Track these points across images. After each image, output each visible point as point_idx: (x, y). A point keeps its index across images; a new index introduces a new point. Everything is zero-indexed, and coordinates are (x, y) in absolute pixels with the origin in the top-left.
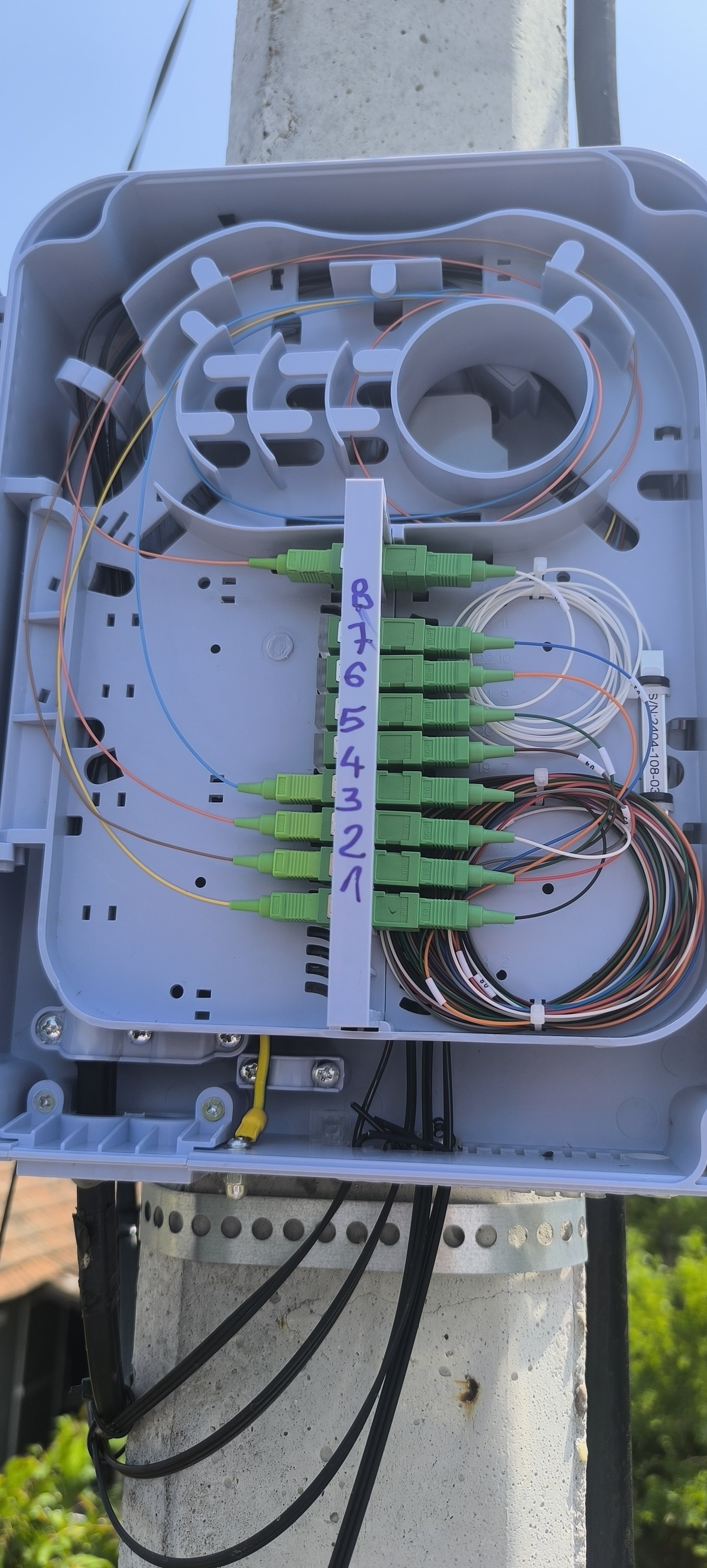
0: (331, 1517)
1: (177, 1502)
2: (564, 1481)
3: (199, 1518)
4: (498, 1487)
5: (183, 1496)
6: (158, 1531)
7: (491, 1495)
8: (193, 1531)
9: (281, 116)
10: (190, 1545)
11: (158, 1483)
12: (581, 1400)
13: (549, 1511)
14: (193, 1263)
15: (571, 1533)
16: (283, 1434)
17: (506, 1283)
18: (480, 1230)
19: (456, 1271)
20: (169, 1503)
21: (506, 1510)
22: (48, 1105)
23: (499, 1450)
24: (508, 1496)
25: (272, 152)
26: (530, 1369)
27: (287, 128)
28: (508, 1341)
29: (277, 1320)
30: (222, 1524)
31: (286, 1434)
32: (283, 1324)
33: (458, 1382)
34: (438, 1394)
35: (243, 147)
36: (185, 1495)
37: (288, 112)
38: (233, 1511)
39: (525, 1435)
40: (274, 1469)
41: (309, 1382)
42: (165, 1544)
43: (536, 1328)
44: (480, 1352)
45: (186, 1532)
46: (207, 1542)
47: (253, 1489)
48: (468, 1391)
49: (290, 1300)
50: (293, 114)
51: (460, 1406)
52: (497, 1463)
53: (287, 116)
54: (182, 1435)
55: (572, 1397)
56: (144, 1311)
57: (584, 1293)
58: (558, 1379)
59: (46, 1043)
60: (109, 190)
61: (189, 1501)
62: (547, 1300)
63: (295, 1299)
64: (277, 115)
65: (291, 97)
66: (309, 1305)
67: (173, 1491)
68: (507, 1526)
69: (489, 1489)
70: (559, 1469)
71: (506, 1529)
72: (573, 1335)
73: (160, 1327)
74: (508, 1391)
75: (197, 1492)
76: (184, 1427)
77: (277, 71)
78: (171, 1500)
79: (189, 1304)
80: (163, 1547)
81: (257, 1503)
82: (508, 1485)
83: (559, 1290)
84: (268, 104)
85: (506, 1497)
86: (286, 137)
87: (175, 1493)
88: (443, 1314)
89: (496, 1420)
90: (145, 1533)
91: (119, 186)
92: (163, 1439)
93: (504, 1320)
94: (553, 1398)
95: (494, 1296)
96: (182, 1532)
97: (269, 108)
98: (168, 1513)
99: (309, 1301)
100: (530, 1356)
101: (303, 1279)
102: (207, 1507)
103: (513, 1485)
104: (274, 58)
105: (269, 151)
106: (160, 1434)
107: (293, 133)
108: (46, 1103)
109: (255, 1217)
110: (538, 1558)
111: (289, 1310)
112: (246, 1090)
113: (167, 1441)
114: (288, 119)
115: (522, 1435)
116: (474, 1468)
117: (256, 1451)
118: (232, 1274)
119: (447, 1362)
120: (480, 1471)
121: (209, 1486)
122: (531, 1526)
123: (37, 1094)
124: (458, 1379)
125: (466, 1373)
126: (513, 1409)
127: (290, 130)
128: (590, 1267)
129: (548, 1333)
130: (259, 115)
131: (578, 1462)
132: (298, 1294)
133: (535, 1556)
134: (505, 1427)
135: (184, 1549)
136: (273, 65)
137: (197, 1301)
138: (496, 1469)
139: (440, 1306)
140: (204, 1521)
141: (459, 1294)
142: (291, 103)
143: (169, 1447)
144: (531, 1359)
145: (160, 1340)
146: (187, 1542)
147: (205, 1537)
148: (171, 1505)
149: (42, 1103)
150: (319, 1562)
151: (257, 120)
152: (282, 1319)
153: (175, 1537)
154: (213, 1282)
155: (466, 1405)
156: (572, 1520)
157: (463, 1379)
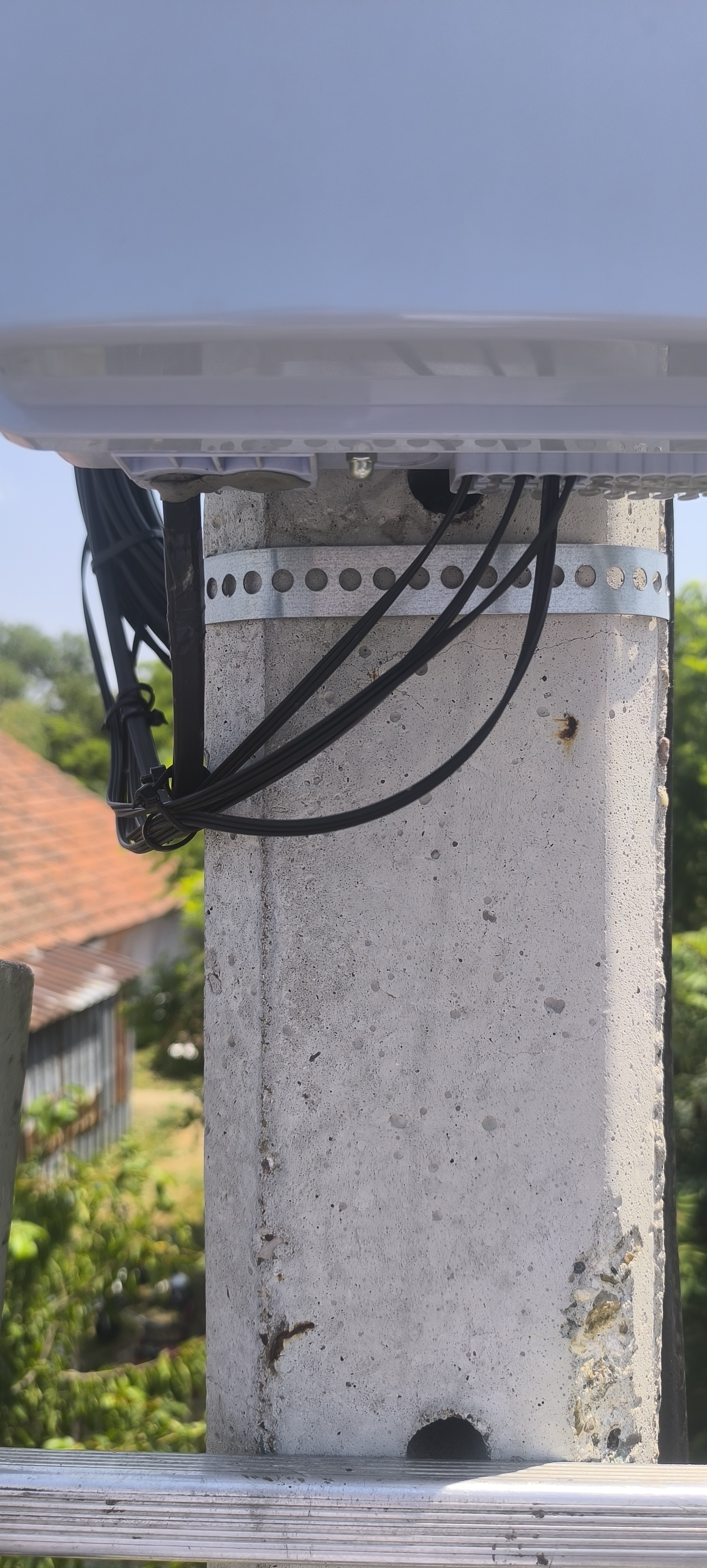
0: (432, 854)
1: (275, 853)
2: (649, 821)
3: (298, 867)
4: (597, 815)
6: (255, 885)
7: (590, 823)
10: (290, 892)
11: (252, 841)
12: (663, 751)
13: (639, 844)
14: (274, 622)
15: (653, 870)
16: (379, 783)
17: (604, 623)
18: (578, 572)
19: (556, 610)
20: (267, 855)
21: (605, 836)
23: (598, 781)
24: (606, 823)
26: (625, 710)
28: (606, 680)
29: (368, 674)
30: (322, 870)
31: (383, 782)
32: (374, 677)
33: (556, 720)
34: (537, 734)
36: (282, 846)
38: (333, 856)
39: (620, 770)
41: (404, 731)
43: (629, 672)
44: (579, 691)
47: (352, 835)
48: (567, 728)
49: (381, 654)
51: (559, 743)
52: (596, 793)
55: (656, 748)
57: (668, 650)
58: (646, 726)
61: (288, 852)
63: (386, 652)
67: (270, 843)
68: (605, 849)
69: (589, 817)
70: (646, 810)
71: (604, 852)
72: (657, 690)
73: (239, 698)
74: (606, 727)
78: (268, 852)
81: (356, 847)
82: (605, 814)
83: (647, 641)
87: (272, 844)
88: (541, 657)
89: (595, 754)
90: (237, 894)
93: (603, 659)
94: (642, 742)
95: (592, 636)
96: (281, 880)
98: (266, 864)
99: (401, 652)
100: (624, 698)
101: (394, 632)
102: (306, 854)
103: (611, 813)
109: (342, 567)
111: (381, 663)
115: (618, 770)
116: (574, 799)
117: (353, 799)
119: (546, 704)
120: (579, 801)
122: (624, 854)
124: (556, 718)
125: (565, 711)
126: (611, 744)
129: (639, 681)
131: (660, 807)
132: (388, 648)
133: (627, 881)
134: (603, 760)
137: (282, 660)
138: (595, 798)
140: (304, 868)
141: (558, 635)
144: (626, 701)
146: (287, 889)
147: (305, 883)
148: (269, 856)
150: (421, 895)
152: (374, 672)
154: (298, 641)
155: (565, 742)
156: (654, 858)
157: (562, 717)
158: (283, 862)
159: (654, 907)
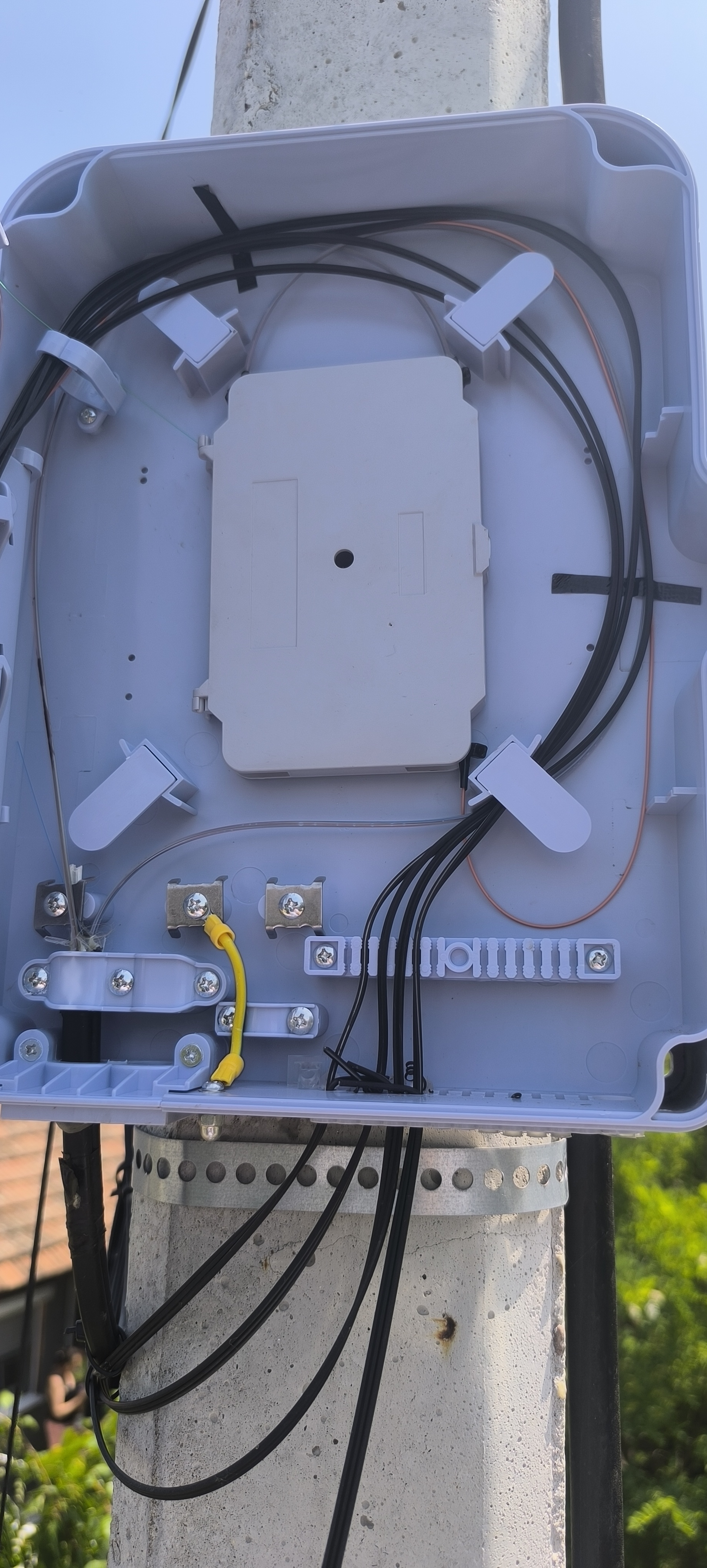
0: (313, 1451)
1: (165, 1437)
2: (542, 1418)
3: (186, 1452)
4: (475, 1422)
5: (171, 1431)
6: (148, 1465)
7: (468, 1430)
8: (181, 1464)
9: (261, 88)
10: (178, 1478)
11: (148, 1418)
12: (559, 1339)
13: (527, 1446)
14: (180, 1207)
15: (549, 1469)
16: (266, 1371)
17: (482, 1224)
18: (456, 1173)
19: (433, 1212)
20: (158, 1438)
21: (483, 1444)
22: (34, 1053)
23: (475, 1386)
24: (485, 1431)
25: (253, 124)
26: (507, 1308)
27: (268, 100)
28: (484, 1281)
29: (261, 1262)
30: (209, 1458)
31: (269, 1371)
32: (266, 1265)
33: (435, 1320)
34: (417, 1332)
35: (227, 119)
36: (173, 1430)
37: (269, 83)
38: (219, 1445)
39: (501, 1371)
40: (259, 1405)
41: (292, 1321)
42: (154, 1477)
43: (513, 1268)
44: (457, 1292)
45: (174, 1466)
46: (194, 1475)
47: (238, 1424)
48: (446, 1329)
49: (273, 1242)
50: (273, 85)
51: (438, 1344)
52: (474, 1398)
53: (268, 88)
54: (170, 1372)
55: (550, 1337)
56: (135, 1256)
57: (562, 1235)
58: (536, 1318)
59: (32, 995)
60: (85, 165)
61: (177, 1436)
62: (525, 1242)
63: (278, 1241)
64: (258, 87)
65: (271, 68)
66: (291, 1247)
68: (483, 1459)
69: (466, 1423)
70: (537, 1406)
71: (482, 1462)
72: (552, 1277)
73: (150, 1270)
74: (485, 1329)
75: (184, 1427)
76: (172, 1365)
77: (258, 43)
78: (159, 1434)
79: (176, 1247)
80: (153, 1480)
81: (242, 1437)
82: (484, 1420)
83: (537, 1233)
84: (249, 77)
85: (483, 1431)
86: (266, 109)
87: (163, 1427)
88: (421, 1255)
89: (473, 1357)
90: (136, 1467)
91: (93, 161)
92: (152, 1377)
93: (481, 1260)
94: (530, 1337)
95: (470, 1238)
96: (170, 1465)
97: (250, 80)
98: (157, 1447)
99: (292, 1243)
100: (506, 1296)
101: (286, 1222)
102: (195, 1440)
103: (490, 1419)
104: (255, 30)
105: (250, 123)
106: (150, 1372)
107: (273, 104)
108: (32, 1051)
109: (239, 1162)
110: (515, 1491)
111: (272, 1252)
112: (226, 1037)
113: (156, 1378)
114: (268, 90)
115: (499, 1372)
116: (451, 1403)
117: (241, 1387)
118: (218, 1218)
119: (424, 1301)
120: (457, 1406)
121: (196, 1422)
122: (507, 1459)
123: (24, 1043)
124: (436, 1318)
125: (444, 1312)
126: (490, 1346)
127: (271, 101)
128: (569, 1210)
129: (526, 1274)
130: (241, 88)
131: (556, 1399)
132: (281, 1237)
133: (512, 1489)
134: (481, 1363)
135: (172, 1482)
136: (253, 38)
137: (184, 1244)
138: (472, 1404)
139: (418, 1248)
140: (192, 1455)
141: (437, 1235)
142: (272, 75)
143: (157, 1384)
144: (508, 1299)
145: (150, 1282)
146: (175, 1475)
147: (193, 1469)
148: (160, 1439)
149: (28, 1052)
150: (302, 1494)
151: (239, 93)
152: (266, 1260)
153: (163, 1471)
154: (199, 1226)
155: (443, 1343)
156: (551, 1455)
157: (441, 1317)
158: (172, 1446)
159: (549, 1510)
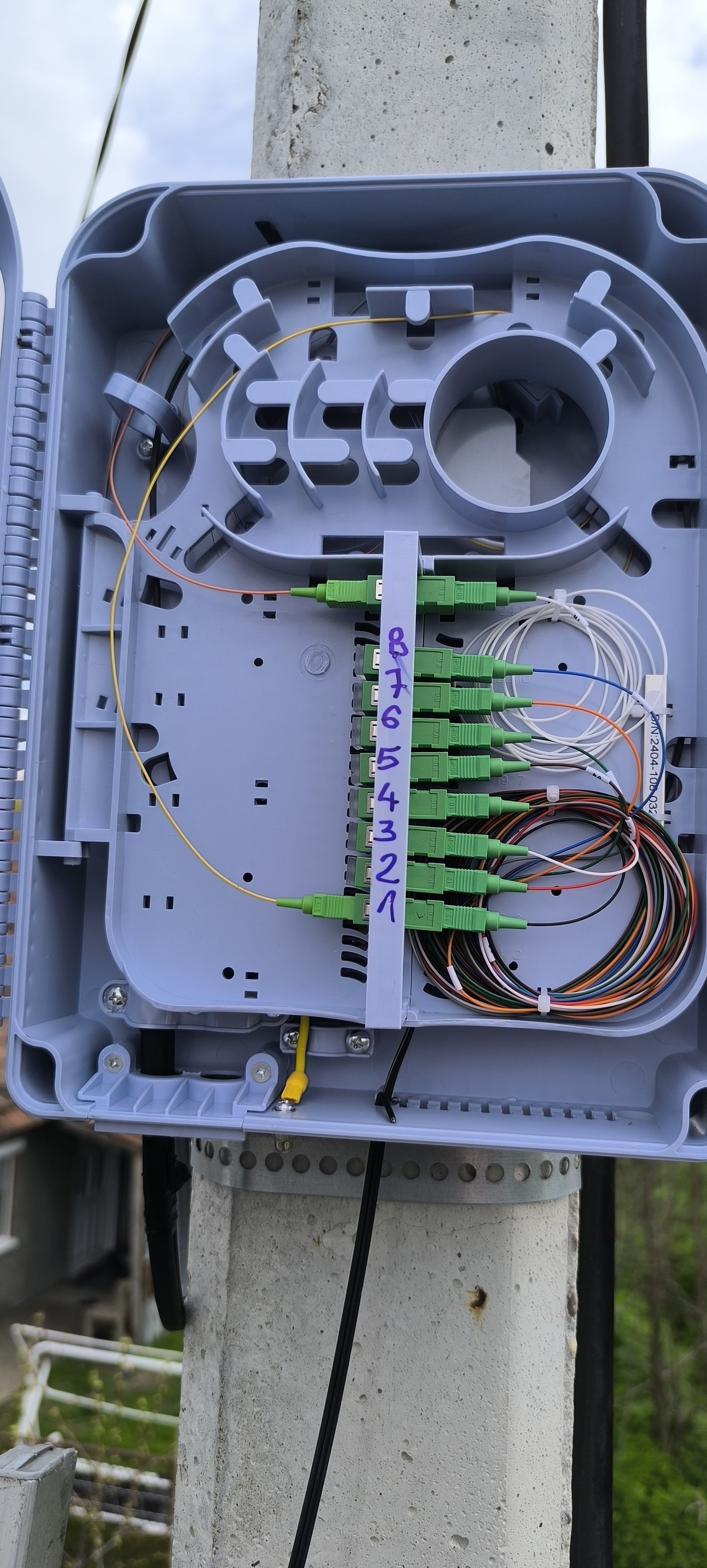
0: (361, 1398)
1: (230, 1385)
2: (556, 1368)
3: (249, 1398)
4: (502, 1376)
5: (235, 1380)
6: (214, 1408)
7: (495, 1382)
8: (244, 1408)
9: (310, 88)
10: (242, 1419)
12: (572, 1303)
13: (544, 1393)
14: (241, 1191)
15: (560, 1410)
16: (319, 1332)
17: (511, 1210)
18: (489, 1167)
19: (469, 1201)
20: (224, 1386)
21: (508, 1394)
22: (116, 1066)
23: (503, 1346)
24: (510, 1383)
25: (302, 128)
26: (531, 1281)
27: (316, 102)
28: (512, 1259)
29: (314, 1239)
30: (269, 1403)
31: (322, 1332)
32: (319, 1243)
33: (469, 1292)
34: (452, 1301)
35: (271, 115)
36: (237, 1380)
37: (318, 83)
38: (278, 1392)
39: (525, 1334)
40: (313, 1359)
41: (342, 1290)
42: (221, 1417)
43: (536, 1247)
44: (488, 1268)
45: (238, 1409)
46: (256, 1417)
47: (295, 1376)
48: (477, 1299)
49: (325, 1223)
50: (322, 85)
51: (471, 1310)
52: (501, 1357)
53: (316, 88)
54: (234, 1331)
55: (565, 1301)
56: (197, 1226)
57: (577, 1215)
58: (554, 1287)
59: (113, 1012)
60: (150, 202)
61: (241, 1384)
62: (546, 1222)
63: (330, 1222)
64: (306, 86)
65: (320, 66)
66: (341, 1227)
67: (227, 1376)
68: (508, 1406)
69: (494, 1377)
70: (553, 1359)
71: (507, 1409)
72: (567, 1250)
73: (212, 1242)
74: (512, 1300)
75: (247, 1378)
76: (236, 1325)
77: (306, 37)
78: (225, 1383)
79: (238, 1225)
80: (219, 1420)
81: (298, 1386)
82: (509, 1374)
83: (556, 1214)
84: (297, 74)
85: (508, 1384)
86: (315, 111)
88: (456, 1236)
89: (501, 1323)
90: (203, 1408)
91: (158, 198)
92: (217, 1334)
93: (509, 1241)
94: (548, 1302)
95: (500, 1222)
96: (235, 1408)
97: (298, 78)
98: (223, 1393)
99: (342, 1223)
100: (530, 1270)
101: (337, 1205)
102: (256, 1389)
103: (514, 1374)
104: (303, 21)
105: (298, 126)
106: (214, 1329)
107: (322, 107)
108: (115, 1063)
109: (295, 1154)
110: (533, 1430)
111: (325, 1231)
112: (290, 1054)
113: (221, 1335)
114: (317, 91)
115: (522, 1334)
116: (481, 1361)
117: (297, 1345)
118: (276, 1200)
119: (459, 1275)
120: (486, 1363)
121: (257, 1373)
122: (527, 1406)
123: (107, 1057)
124: (469, 1290)
125: (476, 1285)
126: (515, 1313)
127: (319, 103)
128: (583, 1194)
129: (546, 1250)
130: (288, 84)
131: (569, 1353)
132: (332, 1218)
133: (530, 1429)
134: (508, 1328)
135: (237, 1422)
136: (301, 31)
137: (245, 1223)
138: (500, 1361)
139: (454, 1230)
140: (254, 1400)
141: (471, 1219)
142: (320, 74)
143: (223, 1340)
144: (531, 1273)
145: (212, 1252)
146: (239, 1416)
147: (254, 1413)
149: (111, 1064)
150: (350, 1433)
151: (285, 89)
152: (318, 1238)
153: (229, 1413)
154: (258, 1207)
155: (475, 1311)
156: (562, 1398)
157: (473, 1289)
158: (237, 1393)
